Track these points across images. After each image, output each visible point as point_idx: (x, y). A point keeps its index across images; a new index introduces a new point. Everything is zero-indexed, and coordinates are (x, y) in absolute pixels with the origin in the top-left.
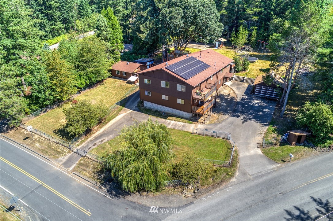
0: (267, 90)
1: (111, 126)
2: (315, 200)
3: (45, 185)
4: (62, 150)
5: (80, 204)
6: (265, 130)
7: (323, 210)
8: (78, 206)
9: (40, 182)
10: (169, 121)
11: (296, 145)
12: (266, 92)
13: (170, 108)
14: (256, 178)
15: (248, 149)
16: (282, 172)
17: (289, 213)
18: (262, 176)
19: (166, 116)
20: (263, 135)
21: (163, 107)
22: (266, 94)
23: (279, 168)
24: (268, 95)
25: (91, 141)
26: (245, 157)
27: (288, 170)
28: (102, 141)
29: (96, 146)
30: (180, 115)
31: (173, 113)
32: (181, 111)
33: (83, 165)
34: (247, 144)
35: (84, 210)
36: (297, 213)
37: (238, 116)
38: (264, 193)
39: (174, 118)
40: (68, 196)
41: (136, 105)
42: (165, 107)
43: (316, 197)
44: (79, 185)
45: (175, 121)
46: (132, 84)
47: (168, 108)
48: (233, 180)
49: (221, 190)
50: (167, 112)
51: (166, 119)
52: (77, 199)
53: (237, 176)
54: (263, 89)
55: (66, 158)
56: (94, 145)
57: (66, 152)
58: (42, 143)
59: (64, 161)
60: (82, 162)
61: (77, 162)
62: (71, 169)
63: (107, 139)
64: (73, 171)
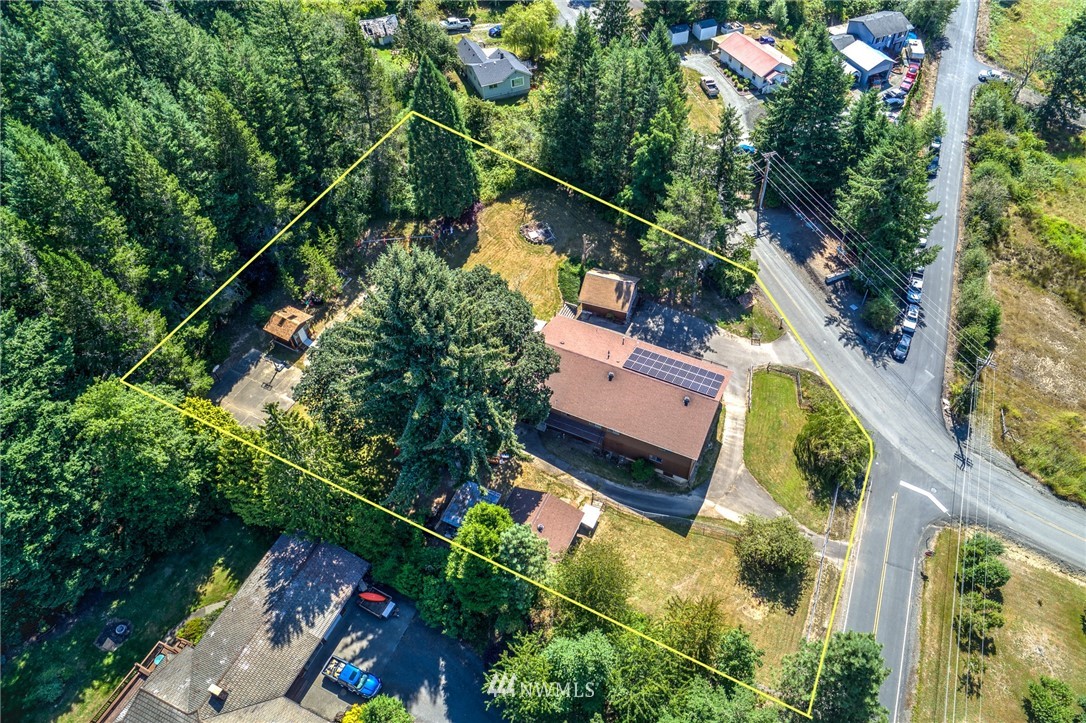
3: (886, 559)
4: (827, 573)
5: (889, 509)
6: (725, 331)
8: (893, 509)
9: (885, 566)
10: (724, 437)
14: (811, 355)
15: (766, 355)
17: (846, 345)
19: (714, 443)
20: (734, 335)
23: (793, 334)
26: (780, 359)
29: (804, 527)
33: (840, 532)
34: (754, 354)
35: (895, 501)
39: (719, 430)
40: (887, 525)
44: (869, 521)
45: (723, 430)
46: (598, 522)
48: (818, 374)
51: (721, 444)
52: (885, 515)
53: (812, 371)
55: (835, 560)
56: (803, 531)
58: (822, 618)
59: (841, 560)
60: (837, 534)
61: (838, 541)
62: (850, 544)
63: (784, 516)
64: (852, 540)
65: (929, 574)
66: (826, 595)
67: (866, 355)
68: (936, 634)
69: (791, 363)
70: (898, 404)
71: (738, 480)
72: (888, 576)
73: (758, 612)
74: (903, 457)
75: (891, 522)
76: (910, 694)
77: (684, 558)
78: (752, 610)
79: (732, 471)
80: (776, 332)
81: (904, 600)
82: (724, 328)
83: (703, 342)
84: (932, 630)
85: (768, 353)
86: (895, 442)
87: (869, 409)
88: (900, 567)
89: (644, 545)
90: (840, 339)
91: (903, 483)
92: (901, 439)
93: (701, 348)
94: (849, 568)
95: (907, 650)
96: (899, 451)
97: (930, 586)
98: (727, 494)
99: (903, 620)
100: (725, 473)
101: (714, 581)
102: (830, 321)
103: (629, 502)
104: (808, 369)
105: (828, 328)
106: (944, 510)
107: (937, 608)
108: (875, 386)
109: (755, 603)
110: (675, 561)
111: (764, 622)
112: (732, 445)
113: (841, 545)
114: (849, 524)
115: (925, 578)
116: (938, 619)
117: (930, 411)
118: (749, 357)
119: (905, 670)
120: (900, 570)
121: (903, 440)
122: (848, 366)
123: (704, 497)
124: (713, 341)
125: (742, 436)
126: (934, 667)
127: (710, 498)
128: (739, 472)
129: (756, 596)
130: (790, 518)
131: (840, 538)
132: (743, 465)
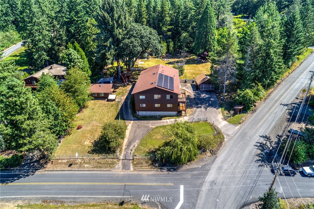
0: (207, 86)
1: (130, 135)
2: (261, 137)
4: (112, 162)
5: (161, 183)
6: (220, 111)
7: (266, 139)
9: (122, 184)
10: (165, 120)
11: (239, 114)
12: (206, 87)
13: (161, 112)
14: (235, 135)
15: (220, 123)
16: (243, 128)
17: (256, 146)
18: (236, 133)
19: (160, 118)
20: (221, 113)
21: (156, 112)
22: (206, 89)
23: (240, 127)
24: (208, 88)
25: (126, 149)
26: (222, 127)
27: (244, 127)
28: (134, 146)
29: (133, 151)
30: (169, 115)
31: (164, 115)
32: (170, 112)
33: (137, 164)
34: (217, 120)
36: (259, 144)
37: (201, 107)
38: (242, 140)
39: (168, 118)
41: (132, 116)
42: (157, 112)
43: (261, 135)
44: (149, 175)
45: (168, 119)
46: (112, 101)
47: (159, 112)
48: (226, 140)
49: (224, 146)
50: (159, 115)
51: (161, 120)
52: (156, 181)
53: (225, 137)
54: (204, 86)
55: (120, 165)
56: (131, 150)
57: (116, 161)
58: (89, 163)
59: (121, 167)
60: (135, 163)
61: (131, 164)
62: (132, 169)
63: (136, 144)
64: (135, 170)
69: (223, 130)
71: (147, 127)
73: (88, 143)
74: (201, 184)
75: (152, 184)
76: (50, 202)
78: (89, 141)
79: (150, 125)
80: (236, 123)
82: (222, 110)
83: (208, 107)
85: (222, 124)
91: (182, 187)
92: (213, 181)
93: (204, 107)
98: (138, 125)
100: (149, 123)
102: (266, 137)
109: (92, 141)
112: (163, 122)
113: (130, 166)
114: (143, 167)
118: (213, 119)
121: (213, 183)
123: (134, 120)
124: (212, 109)
127: (134, 122)
128: (151, 126)
129: (95, 141)
130: (136, 145)
131: (134, 165)
132: (155, 127)
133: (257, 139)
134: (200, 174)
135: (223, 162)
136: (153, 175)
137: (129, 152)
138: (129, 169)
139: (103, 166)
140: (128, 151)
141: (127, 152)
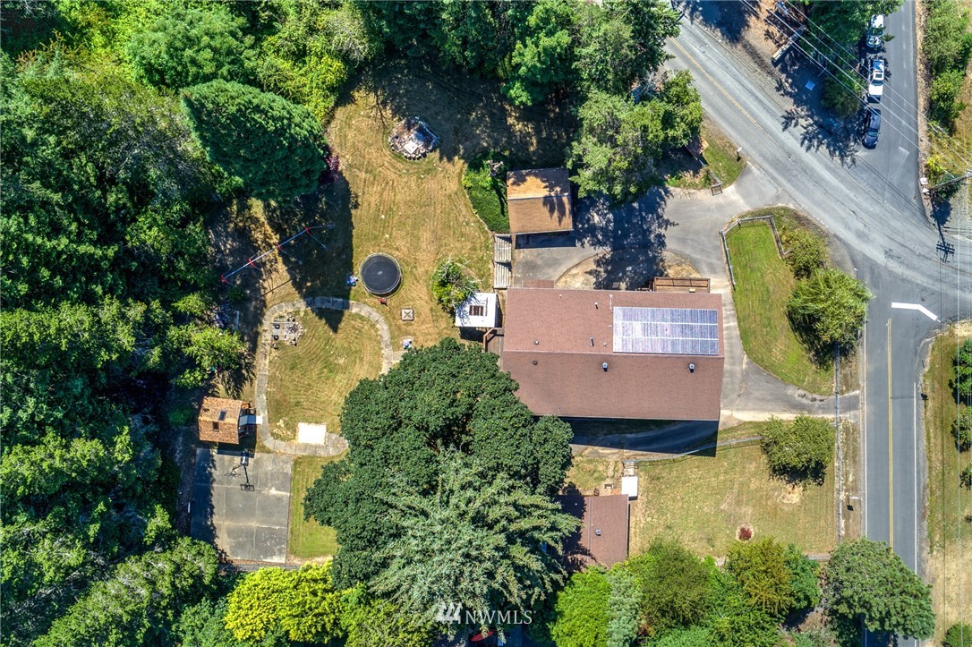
3: (890, 395)
5: (886, 339)
6: (678, 190)
7: (794, 121)
8: (889, 338)
9: (890, 401)
14: (780, 185)
15: (731, 204)
16: (759, 159)
17: (808, 149)
18: (774, 178)
20: (692, 191)
23: (754, 162)
25: (810, 412)
26: (749, 203)
27: (754, 153)
28: (804, 396)
29: (815, 396)
33: (847, 384)
34: (720, 207)
35: (889, 329)
36: (806, 142)
38: (795, 173)
40: (886, 359)
43: (782, 127)
44: (870, 360)
48: (791, 206)
49: (810, 215)
52: (883, 347)
53: (784, 205)
55: (848, 415)
56: (814, 400)
59: (852, 413)
60: (844, 388)
61: (846, 395)
62: (857, 392)
63: (795, 393)
64: (858, 387)
65: (928, 392)
66: (847, 452)
67: (832, 154)
68: (939, 448)
69: (762, 204)
70: (876, 209)
71: (746, 374)
72: (894, 411)
73: (795, 496)
74: (891, 273)
75: (889, 354)
77: (722, 478)
78: (789, 496)
79: (737, 368)
80: (736, 167)
81: (911, 429)
82: (678, 186)
83: (659, 217)
84: (935, 445)
85: (734, 200)
86: (879, 257)
87: (849, 229)
88: (903, 398)
89: (684, 482)
90: (802, 143)
91: (895, 305)
92: (886, 252)
93: (660, 226)
94: (860, 417)
95: (918, 472)
96: (886, 267)
97: (930, 403)
98: (739, 396)
99: (912, 448)
101: (753, 486)
102: (789, 120)
103: (655, 446)
104: (780, 205)
105: (786, 132)
106: (934, 317)
107: (938, 423)
108: (852, 195)
109: (790, 489)
110: (715, 484)
111: (802, 501)
112: (730, 338)
113: (850, 397)
114: (853, 372)
115: (925, 397)
116: (939, 433)
117: (909, 202)
118: (716, 215)
119: (918, 490)
120: (904, 400)
121: (888, 253)
122: (819, 181)
124: (669, 209)
125: (736, 323)
126: (940, 477)
127: (726, 407)
128: (744, 366)
129: (789, 482)
130: (801, 392)
131: (848, 390)
132: (746, 356)
133: (792, 139)
134: (872, 271)
135: (848, 227)
136: (869, 352)
137: (817, 403)
138: (856, 397)
139: (852, 447)
140: (817, 406)
141: (820, 408)
